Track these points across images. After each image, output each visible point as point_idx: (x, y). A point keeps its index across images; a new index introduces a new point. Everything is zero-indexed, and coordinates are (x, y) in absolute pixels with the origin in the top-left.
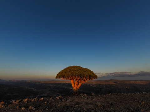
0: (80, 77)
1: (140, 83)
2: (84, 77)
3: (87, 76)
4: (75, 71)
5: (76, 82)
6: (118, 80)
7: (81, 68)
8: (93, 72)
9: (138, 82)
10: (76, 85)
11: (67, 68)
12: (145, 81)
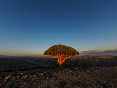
0: (65, 54)
1: (106, 57)
2: (68, 53)
3: (70, 53)
4: (60, 48)
5: (61, 58)
6: (90, 56)
7: (65, 46)
8: (75, 49)
9: (105, 57)
10: (61, 61)
11: (53, 47)
12: (110, 56)
